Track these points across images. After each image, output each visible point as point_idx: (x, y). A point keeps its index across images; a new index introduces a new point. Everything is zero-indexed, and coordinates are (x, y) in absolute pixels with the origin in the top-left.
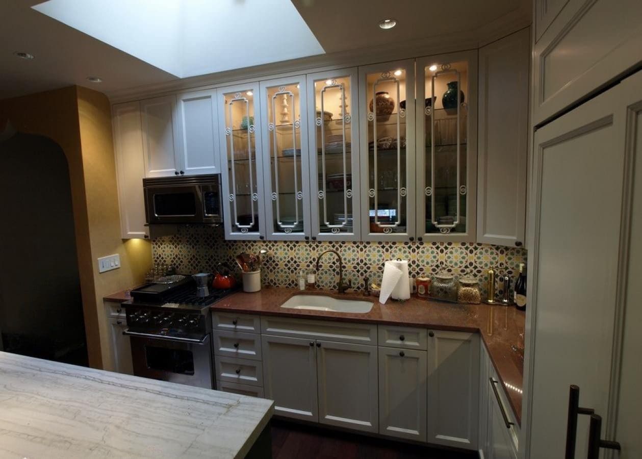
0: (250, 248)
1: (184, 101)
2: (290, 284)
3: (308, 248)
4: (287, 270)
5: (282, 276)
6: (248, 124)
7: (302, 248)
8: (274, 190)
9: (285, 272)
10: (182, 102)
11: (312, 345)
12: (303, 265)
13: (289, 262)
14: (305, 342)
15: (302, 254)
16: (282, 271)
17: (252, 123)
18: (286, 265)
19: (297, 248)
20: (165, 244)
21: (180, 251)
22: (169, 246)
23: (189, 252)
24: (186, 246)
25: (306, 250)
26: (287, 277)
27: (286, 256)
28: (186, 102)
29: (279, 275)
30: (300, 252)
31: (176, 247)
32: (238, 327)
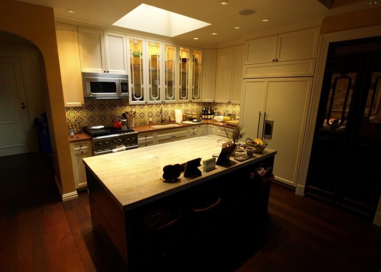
0: (123, 109)
1: (108, 35)
2: (141, 123)
3: (148, 107)
4: (140, 117)
5: (138, 120)
6: (140, 55)
7: (146, 108)
8: (150, 84)
9: (139, 118)
10: (107, 36)
11: (172, 137)
12: (146, 115)
13: (141, 114)
14: (170, 137)
15: (146, 110)
16: (138, 118)
17: (142, 54)
18: (140, 115)
19: (144, 108)
20: (70, 111)
21: (82, 114)
22: (73, 112)
23: (88, 114)
24: (86, 111)
25: (148, 108)
26: (140, 120)
27: (140, 112)
28: (109, 36)
29: (137, 120)
30: (145, 110)
31: (78, 112)
32: (147, 138)
